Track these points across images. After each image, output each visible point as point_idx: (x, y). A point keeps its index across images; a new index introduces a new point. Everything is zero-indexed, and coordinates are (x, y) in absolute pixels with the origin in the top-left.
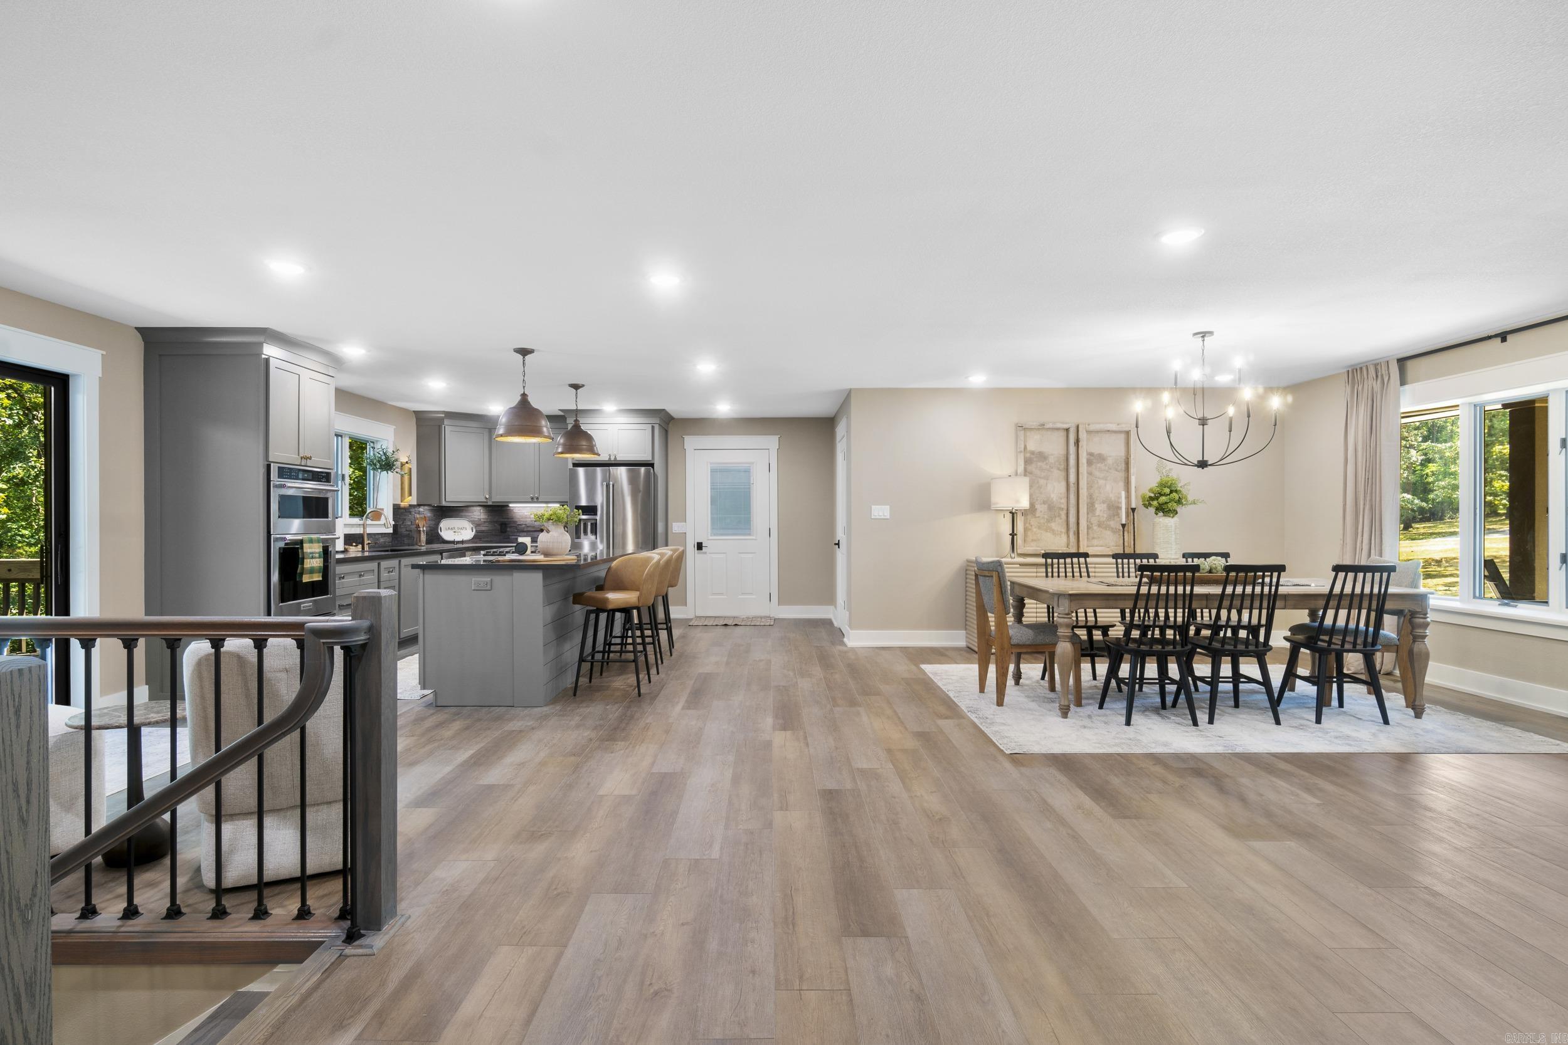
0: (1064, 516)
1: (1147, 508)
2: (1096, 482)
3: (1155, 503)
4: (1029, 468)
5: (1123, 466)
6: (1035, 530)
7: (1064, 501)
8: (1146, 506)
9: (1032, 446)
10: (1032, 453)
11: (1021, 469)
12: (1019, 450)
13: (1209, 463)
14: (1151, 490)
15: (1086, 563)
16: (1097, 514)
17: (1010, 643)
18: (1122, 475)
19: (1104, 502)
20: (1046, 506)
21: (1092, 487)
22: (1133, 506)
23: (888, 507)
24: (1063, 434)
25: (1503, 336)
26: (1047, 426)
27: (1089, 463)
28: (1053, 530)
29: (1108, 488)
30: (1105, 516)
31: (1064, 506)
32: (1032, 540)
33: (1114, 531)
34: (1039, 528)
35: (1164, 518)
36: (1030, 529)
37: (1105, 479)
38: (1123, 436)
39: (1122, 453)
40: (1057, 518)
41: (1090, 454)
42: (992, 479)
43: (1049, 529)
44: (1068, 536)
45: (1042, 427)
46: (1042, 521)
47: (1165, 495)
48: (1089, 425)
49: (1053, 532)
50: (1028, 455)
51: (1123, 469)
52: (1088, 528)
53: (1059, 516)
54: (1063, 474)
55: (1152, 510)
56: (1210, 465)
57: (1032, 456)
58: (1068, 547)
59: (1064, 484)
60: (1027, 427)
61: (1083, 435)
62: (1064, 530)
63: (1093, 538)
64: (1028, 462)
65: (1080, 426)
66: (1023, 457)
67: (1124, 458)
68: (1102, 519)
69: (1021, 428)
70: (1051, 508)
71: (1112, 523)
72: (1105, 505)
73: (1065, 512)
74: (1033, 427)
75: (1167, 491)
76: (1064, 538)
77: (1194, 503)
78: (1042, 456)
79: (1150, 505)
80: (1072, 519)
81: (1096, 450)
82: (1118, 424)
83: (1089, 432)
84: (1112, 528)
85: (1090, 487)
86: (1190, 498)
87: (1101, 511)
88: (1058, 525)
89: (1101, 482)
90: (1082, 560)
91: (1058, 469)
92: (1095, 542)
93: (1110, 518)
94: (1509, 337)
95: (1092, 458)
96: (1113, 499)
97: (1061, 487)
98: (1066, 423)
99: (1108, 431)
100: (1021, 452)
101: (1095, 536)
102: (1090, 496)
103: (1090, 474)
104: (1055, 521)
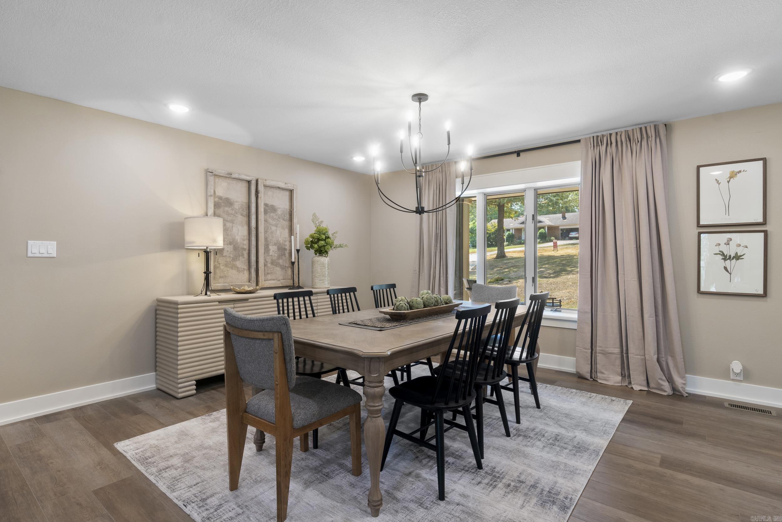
0: (246, 255)
1: (310, 250)
2: (270, 228)
3: (316, 246)
4: (218, 211)
5: (287, 217)
6: (222, 267)
7: (246, 242)
8: (308, 248)
9: (220, 192)
10: (220, 198)
11: (211, 211)
12: (209, 194)
13: (425, 210)
14: (312, 236)
15: (310, 300)
16: (270, 254)
17: (292, 426)
18: (286, 224)
19: (275, 244)
20: (232, 246)
21: (267, 232)
22: (298, 248)
23: (55, 243)
24: (245, 185)
25: (518, 153)
26: (233, 176)
27: (266, 212)
28: (238, 268)
29: (278, 232)
30: (276, 255)
31: (246, 247)
32: (221, 277)
33: (283, 268)
34: (226, 265)
35: (320, 257)
36: (218, 267)
37: (276, 226)
38: (287, 193)
39: (287, 207)
40: (241, 257)
41: (266, 205)
42: (185, 218)
43: (234, 267)
44: (250, 273)
45: (229, 176)
46: (228, 260)
47: (322, 240)
48: (266, 180)
49: (238, 270)
50: (217, 199)
51: (288, 219)
52: (265, 265)
53: (243, 255)
54: (245, 219)
55: (312, 251)
56: (426, 212)
57: (220, 201)
58: (249, 282)
59: (246, 228)
60: (216, 173)
61: (261, 188)
62: (246, 267)
63: (268, 274)
64: (217, 205)
65: (259, 181)
66: (213, 201)
67: (289, 210)
68: (274, 258)
69: (209, 173)
70: (236, 248)
71: (281, 261)
72: (276, 247)
73: (247, 252)
74: (221, 175)
75: (324, 237)
76: (246, 273)
77: (340, 246)
78: (228, 202)
79: (312, 247)
80: (253, 258)
81: (270, 203)
82: (286, 184)
83: (265, 186)
84: (281, 266)
85: (266, 232)
86: (336, 243)
87: (273, 251)
88: (241, 263)
89: (274, 228)
90: (307, 298)
91: (242, 215)
92: (269, 277)
93: (279, 257)
94: (521, 154)
95: (267, 208)
96: (281, 242)
97: (244, 231)
98: (249, 176)
99: (279, 188)
100: (211, 196)
101: (269, 272)
102: (266, 239)
103: (266, 221)
104: (239, 260)
